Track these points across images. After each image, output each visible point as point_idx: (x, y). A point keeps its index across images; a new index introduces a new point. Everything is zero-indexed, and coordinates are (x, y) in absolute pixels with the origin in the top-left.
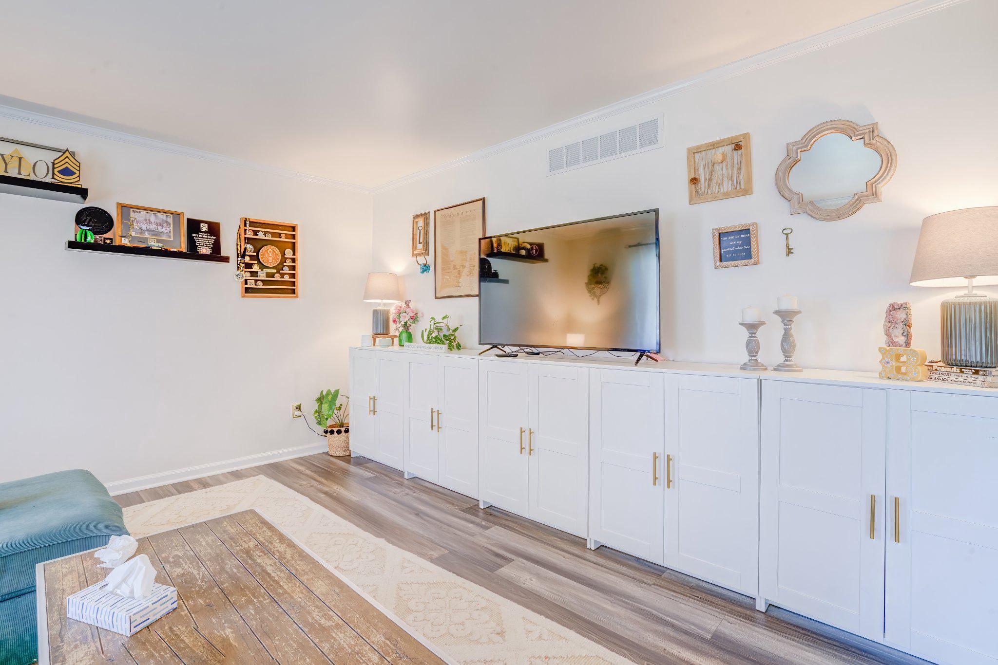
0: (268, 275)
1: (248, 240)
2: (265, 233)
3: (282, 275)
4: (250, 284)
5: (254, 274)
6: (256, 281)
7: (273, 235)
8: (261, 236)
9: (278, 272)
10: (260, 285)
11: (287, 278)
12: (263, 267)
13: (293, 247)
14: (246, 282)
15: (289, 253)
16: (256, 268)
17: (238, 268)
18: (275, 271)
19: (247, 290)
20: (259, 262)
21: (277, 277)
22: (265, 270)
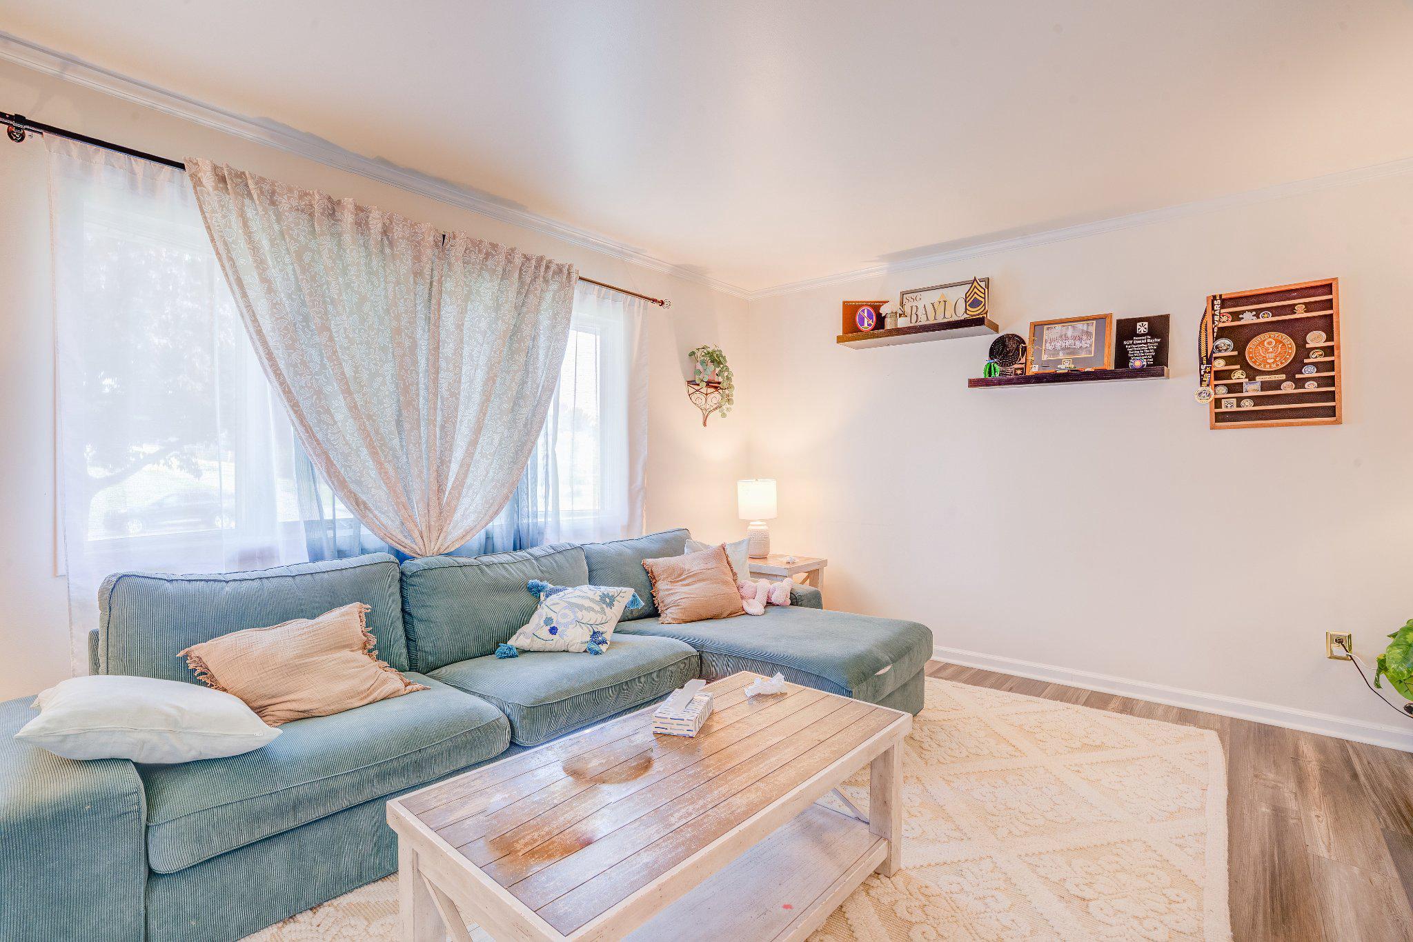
0: (1265, 386)
1: (1222, 333)
2: (1258, 312)
3: (1300, 383)
4: (1229, 406)
5: (1235, 388)
6: (1239, 400)
7: (1275, 311)
8: (1248, 319)
9: (1291, 378)
10: (1248, 406)
11: (1311, 387)
12: (1252, 373)
13: (1328, 325)
14: (1218, 403)
15: (1316, 339)
16: (1239, 376)
17: (1202, 381)
18: (1283, 377)
19: (1221, 417)
20: (1246, 367)
21: (1288, 388)
22: (1259, 379)
